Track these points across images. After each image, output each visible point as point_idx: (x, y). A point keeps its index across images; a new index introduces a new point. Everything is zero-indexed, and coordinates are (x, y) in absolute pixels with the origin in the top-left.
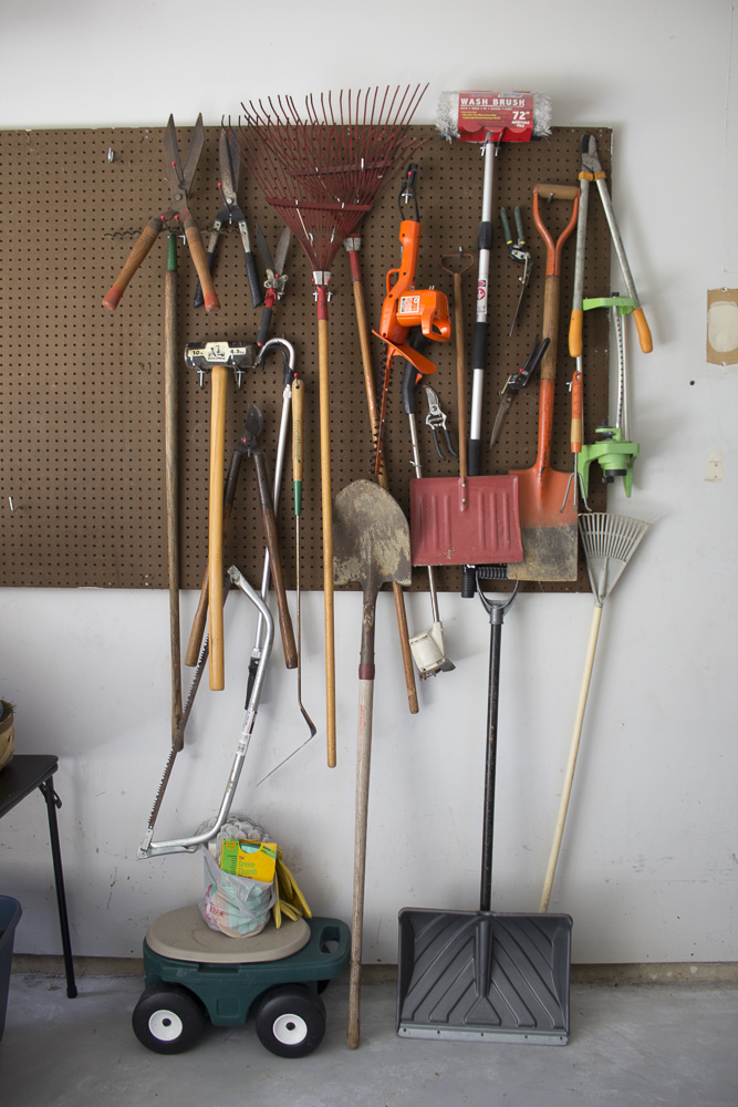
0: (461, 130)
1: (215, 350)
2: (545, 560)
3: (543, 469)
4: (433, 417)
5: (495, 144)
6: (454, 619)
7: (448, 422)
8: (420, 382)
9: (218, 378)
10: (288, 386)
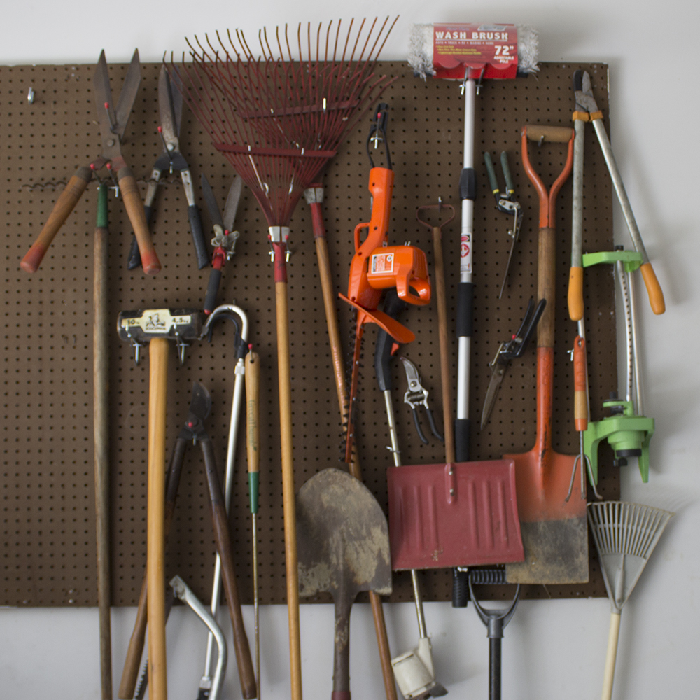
0: (437, 67)
1: (155, 319)
2: (550, 559)
3: (544, 452)
4: (412, 394)
5: (476, 82)
6: (445, 635)
7: (430, 400)
8: (396, 353)
9: (157, 352)
10: (241, 360)
